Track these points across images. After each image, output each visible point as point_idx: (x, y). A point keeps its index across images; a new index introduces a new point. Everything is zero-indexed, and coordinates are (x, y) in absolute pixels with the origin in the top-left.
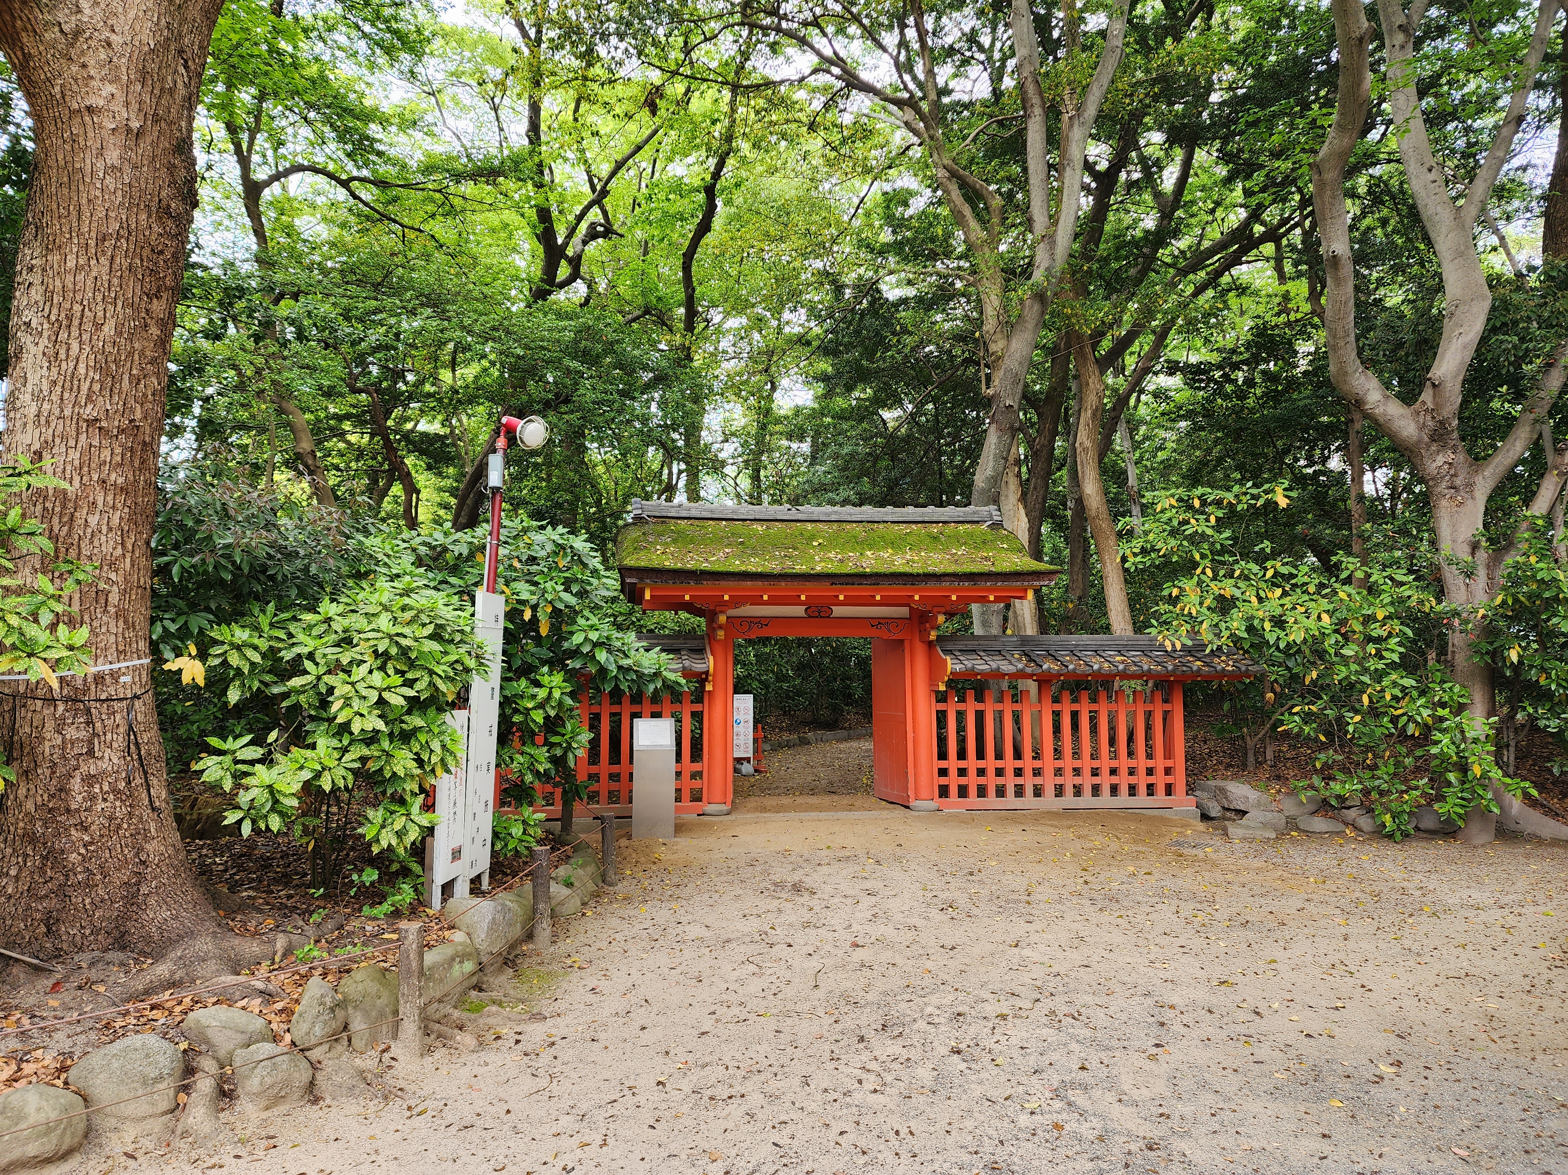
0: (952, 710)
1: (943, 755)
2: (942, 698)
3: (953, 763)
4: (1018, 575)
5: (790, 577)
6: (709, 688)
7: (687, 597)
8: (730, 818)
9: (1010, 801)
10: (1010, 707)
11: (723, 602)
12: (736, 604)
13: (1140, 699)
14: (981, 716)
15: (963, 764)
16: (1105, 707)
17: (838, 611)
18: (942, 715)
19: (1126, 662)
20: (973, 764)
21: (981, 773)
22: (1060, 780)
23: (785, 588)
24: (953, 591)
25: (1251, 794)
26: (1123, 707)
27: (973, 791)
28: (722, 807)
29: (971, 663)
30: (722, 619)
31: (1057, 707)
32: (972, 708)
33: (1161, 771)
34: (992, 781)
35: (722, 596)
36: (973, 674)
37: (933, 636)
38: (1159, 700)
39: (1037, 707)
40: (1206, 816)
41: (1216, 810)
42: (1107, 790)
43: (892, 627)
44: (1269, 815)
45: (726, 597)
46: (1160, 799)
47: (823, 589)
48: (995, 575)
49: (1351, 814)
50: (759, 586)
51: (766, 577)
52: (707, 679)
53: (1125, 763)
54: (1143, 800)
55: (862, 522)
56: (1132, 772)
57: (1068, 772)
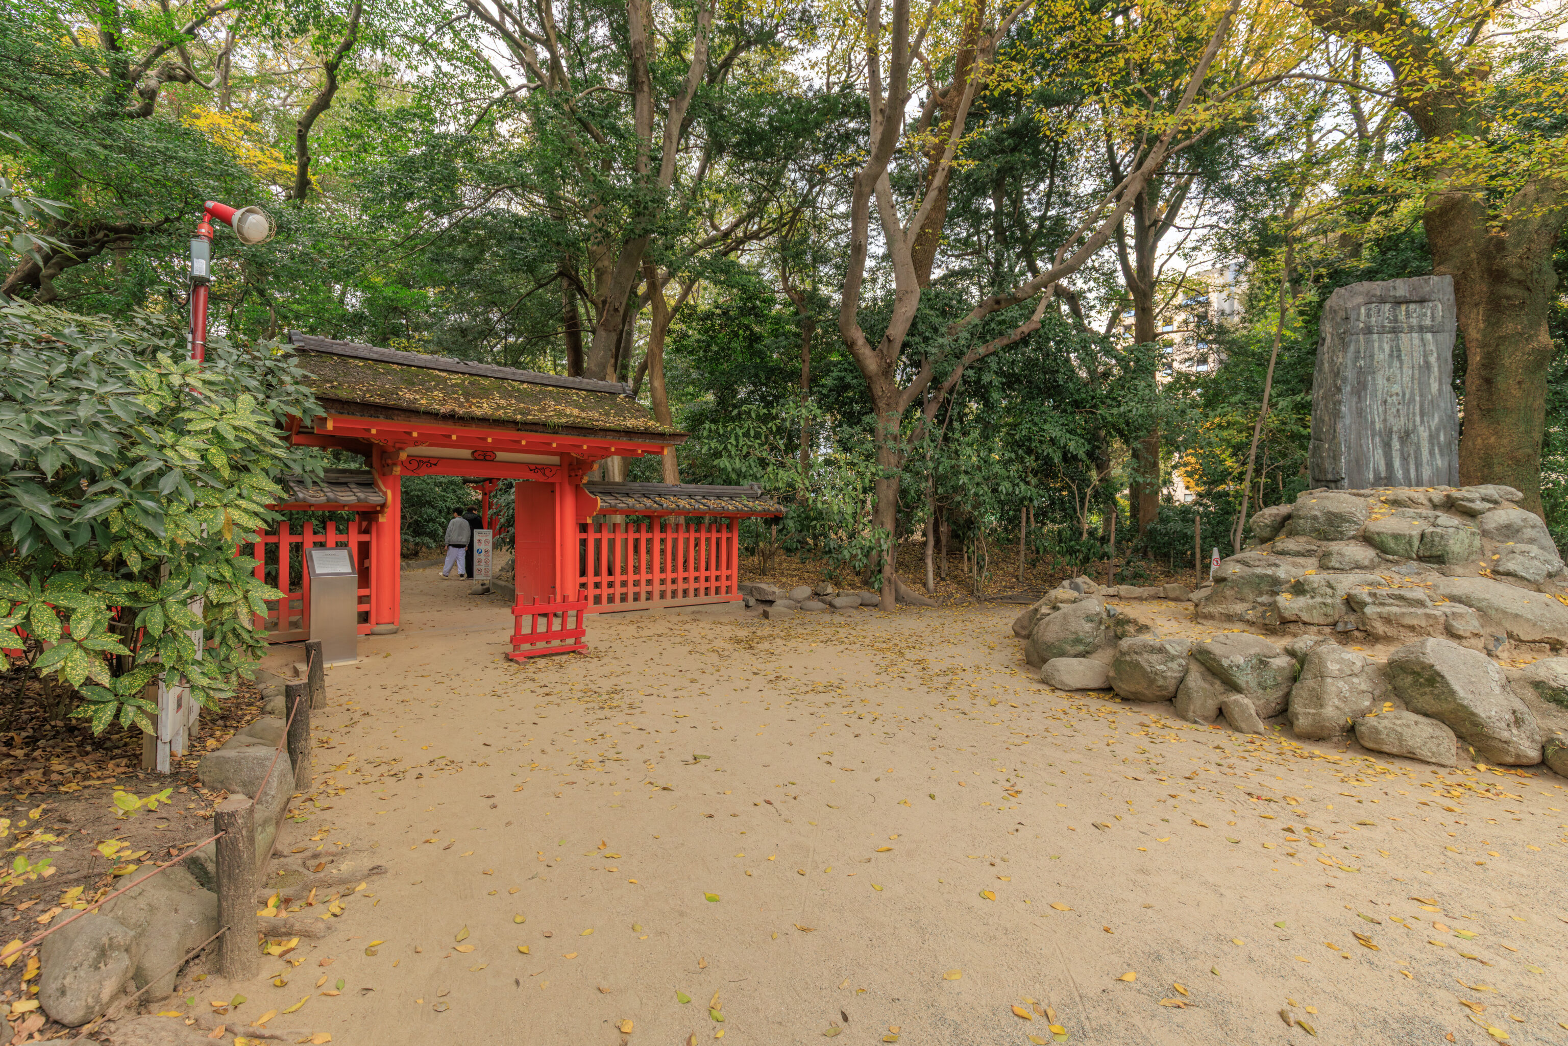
0: (592, 537)
1: (583, 573)
2: (584, 528)
3: (591, 579)
4: (662, 435)
5: (484, 421)
6: (382, 519)
7: (374, 431)
8: (399, 637)
9: (630, 604)
10: (632, 536)
11: (405, 439)
12: (416, 443)
13: (714, 529)
14: (612, 543)
15: (598, 579)
16: (693, 536)
17: (501, 456)
18: (584, 543)
19: (713, 503)
20: (605, 578)
21: (611, 585)
22: (663, 588)
23: (473, 431)
24: (612, 444)
25: (776, 590)
26: (703, 536)
27: (604, 599)
28: (391, 627)
29: (613, 502)
30: (403, 456)
31: (663, 536)
32: (606, 536)
33: (724, 578)
34: (618, 590)
35: (410, 434)
36: (614, 511)
37: (585, 480)
38: (724, 530)
39: (650, 535)
40: (747, 606)
41: (752, 602)
42: (692, 592)
43: (547, 472)
44: (787, 602)
45: (415, 434)
46: (723, 596)
47: (508, 434)
48: (647, 434)
49: (828, 598)
50: (449, 426)
51: (461, 419)
52: (381, 511)
53: (703, 574)
54: (713, 598)
55: (523, 382)
56: (707, 579)
57: (669, 581)
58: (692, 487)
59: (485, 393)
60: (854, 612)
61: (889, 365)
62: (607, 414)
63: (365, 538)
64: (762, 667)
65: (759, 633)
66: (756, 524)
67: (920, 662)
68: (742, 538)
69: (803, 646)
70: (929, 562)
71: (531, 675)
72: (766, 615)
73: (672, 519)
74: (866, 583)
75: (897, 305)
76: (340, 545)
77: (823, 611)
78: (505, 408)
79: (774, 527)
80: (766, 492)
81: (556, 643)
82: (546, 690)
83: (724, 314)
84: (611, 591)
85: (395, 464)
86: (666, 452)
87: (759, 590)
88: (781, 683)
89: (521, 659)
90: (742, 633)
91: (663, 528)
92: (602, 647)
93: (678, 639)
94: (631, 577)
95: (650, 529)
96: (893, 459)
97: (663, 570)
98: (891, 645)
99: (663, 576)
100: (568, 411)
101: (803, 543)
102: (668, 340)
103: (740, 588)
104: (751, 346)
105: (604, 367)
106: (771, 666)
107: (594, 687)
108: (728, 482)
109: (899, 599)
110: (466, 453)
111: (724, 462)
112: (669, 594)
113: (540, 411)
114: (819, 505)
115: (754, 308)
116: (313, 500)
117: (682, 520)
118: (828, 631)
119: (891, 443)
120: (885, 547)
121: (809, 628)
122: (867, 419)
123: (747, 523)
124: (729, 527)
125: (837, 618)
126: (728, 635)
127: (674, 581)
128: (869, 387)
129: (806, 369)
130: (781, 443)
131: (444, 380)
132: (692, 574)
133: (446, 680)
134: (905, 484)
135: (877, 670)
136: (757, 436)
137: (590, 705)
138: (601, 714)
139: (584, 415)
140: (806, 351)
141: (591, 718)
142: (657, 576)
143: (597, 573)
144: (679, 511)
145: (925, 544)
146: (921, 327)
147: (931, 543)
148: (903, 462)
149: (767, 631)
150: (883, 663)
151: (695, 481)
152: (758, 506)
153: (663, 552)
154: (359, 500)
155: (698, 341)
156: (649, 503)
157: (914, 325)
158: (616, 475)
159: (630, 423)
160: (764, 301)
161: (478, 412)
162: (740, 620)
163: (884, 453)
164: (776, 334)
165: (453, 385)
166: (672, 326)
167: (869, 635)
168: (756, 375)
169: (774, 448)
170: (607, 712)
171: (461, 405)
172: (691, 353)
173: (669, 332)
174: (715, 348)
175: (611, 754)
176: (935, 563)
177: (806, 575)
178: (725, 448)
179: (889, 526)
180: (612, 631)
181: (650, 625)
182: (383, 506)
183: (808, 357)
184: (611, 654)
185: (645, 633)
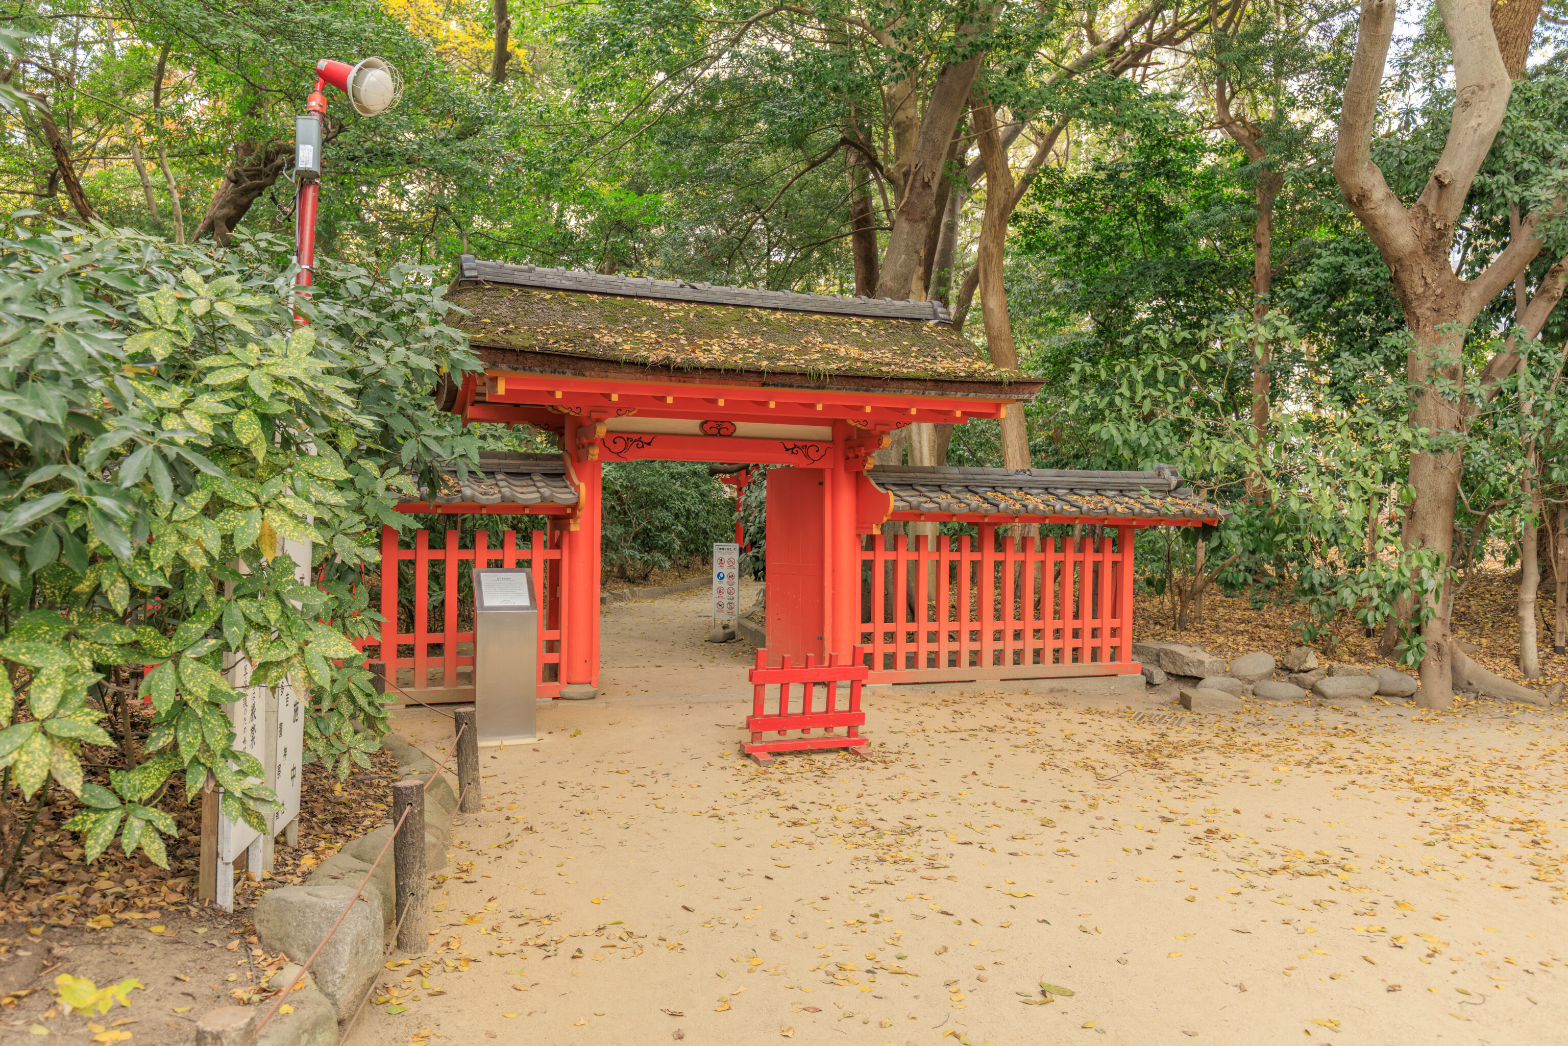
0: (881, 557)
1: (867, 617)
3: (879, 627)
4: (996, 384)
5: (712, 372)
6: (574, 527)
7: (559, 395)
8: (599, 703)
9: (944, 671)
10: (946, 557)
11: (603, 407)
12: (619, 411)
13: (1089, 547)
14: (915, 567)
15: (890, 627)
16: (1052, 557)
17: (744, 428)
18: (868, 566)
19: (1088, 502)
20: (902, 626)
21: (911, 637)
22: (999, 645)
23: (697, 389)
24: (913, 403)
25: (1205, 657)
26: (1071, 557)
27: (901, 661)
28: (588, 689)
29: (915, 500)
30: (601, 431)
31: (1000, 557)
32: (904, 557)
33: (1107, 632)
34: (924, 648)
35: (608, 396)
36: (918, 515)
37: (870, 463)
38: (1108, 547)
39: (977, 556)
40: (1150, 684)
41: (1159, 676)
42: (1049, 655)
43: (812, 452)
44: (1227, 681)
45: (615, 397)
46: (1105, 665)
47: (749, 392)
48: (971, 383)
49: (1309, 678)
50: (661, 383)
51: (679, 369)
52: (573, 516)
53: (1070, 624)
54: (1086, 666)
55: (775, 309)
56: (1076, 634)
57: (1009, 635)
58: (1050, 475)
59: (718, 330)
60: (1364, 708)
61: (1441, 234)
62: (905, 354)
63: (554, 555)
64: (1178, 806)
65: (1173, 737)
66: (1167, 538)
67: (1525, 825)
68: (1140, 560)
69: (1261, 770)
70: (1529, 615)
71: (774, 784)
72: (1185, 702)
73: (1017, 530)
74: (1388, 651)
75: (1458, 116)
76: (521, 565)
77: (1298, 701)
78: (744, 351)
79: (1201, 544)
80: (1187, 481)
81: (817, 732)
82: (795, 815)
83: (1110, 178)
84: (912, 647)
85: (592, 444)
86: (1003, 413)
87: (1173, 656)
88: (1217, 845)
89: (763, 756)
90: (1141, 735)
91: (1000, 544)
92: (893, 744)
93: (1023, 739)
94: (946, 626)
95: (977, 547)
96: (1448, 415)
97: (999, 615)
98: (1449, 781)
99: (999, 626)
100: (842, 352)
101: (1256, 572)
102: (1011, 230)
103: (1137, 651)
104: (1159, 228)
105: (906, 280)
106: (1196, 807)
107: (871, 817)
108: (1116, 463)
109: (1459, 685)
110: (692, 426)
111: (1108, 430)
112: (1009, 657)
113: (799, 353)
114: (1294, 505)
115: (1164, 162)
116: (483, 499)
117: (1034, 530)
118: (1310, 741)
119: (1444, 384)
120: (1430, 584)
121: (1272, 735)
122: (1392, 339)
123: (1151, 535)
124: (1119, 544)
125: (1329, 718)
126: (1114, 737)
127: (1018, 635)
128: (1394, 279)
129: (1263, 261)
130: (1216, 394)
131: (661, 312)
132: (1050, 624)
133: (649, 781)
134: (1475, 462)
135: (1425, 834)
136: (1171, 380)
137: (862, 852)
138: (879, 872)
139: (866, 356)
140: (1262, 227)
141: (861, 878)
142: (989, 626)
143: (889, 617)
144: (1028, 517)
145: (1518, 578)
146: (1512, 154)
147: (1533, 577)
148: (1471, 419)
149: (1188, 734)
150: (1438, 821)
151: (1061, 464)
152: (1171, 506)
153: (999, 583)
154: (543, 498)
155: (1064, 230)
156: (974, 501)
157: (1495, 152)
158: (925, 455)
159: (942, 366)
160: (1184, 149)
161: (704, 359)
162: (1137, 708)
163: (1429, 403)
164: (1205, 204)
165: (672, 320)
166: (1019, 208)
167: (1399, 756)
168: (1169, 278)
169: (1201, 403)
170: (888, 870)
171: (680, 349)
172: (1052, 250)
173: (1016, 218)
174: (1093, 239)
175: (888, 958)
176: (1540, 617)
177: (1263, 632)
178: (1111, 403)
179: (1439, 544)
180: (911, 717)
181: (975, 710)
182: (575, 507)
183: (1266, 240)
184: (906, 758)
185: (967, 723)
